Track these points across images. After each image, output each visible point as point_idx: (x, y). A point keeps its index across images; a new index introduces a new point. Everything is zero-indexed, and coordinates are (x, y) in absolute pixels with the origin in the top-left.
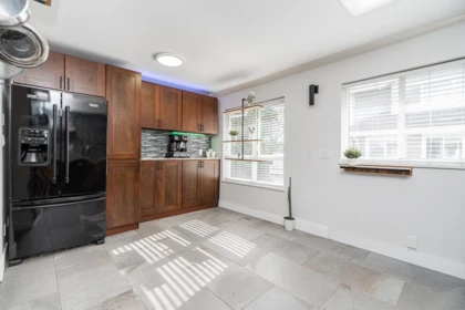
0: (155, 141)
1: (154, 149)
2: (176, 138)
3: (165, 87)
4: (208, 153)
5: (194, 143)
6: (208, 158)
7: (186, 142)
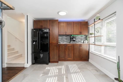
0: (66, 38)
1: (66, 41)
2: (72, 37)
3: (67, 22)
4: (85, 42)
5: (79, 38)
6: (85, 43)
7: (75, 38)
